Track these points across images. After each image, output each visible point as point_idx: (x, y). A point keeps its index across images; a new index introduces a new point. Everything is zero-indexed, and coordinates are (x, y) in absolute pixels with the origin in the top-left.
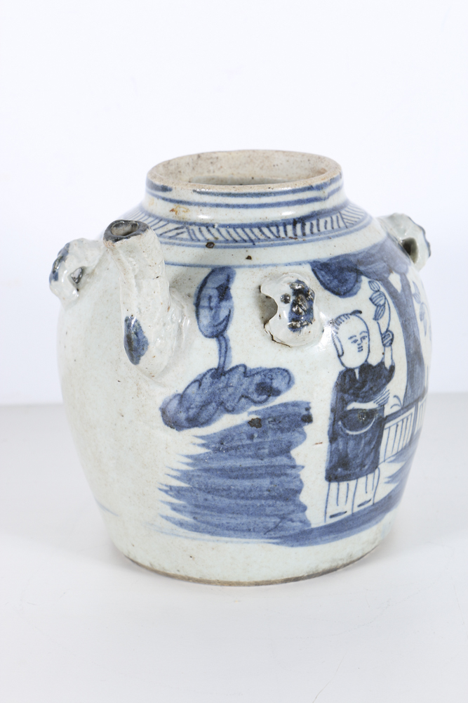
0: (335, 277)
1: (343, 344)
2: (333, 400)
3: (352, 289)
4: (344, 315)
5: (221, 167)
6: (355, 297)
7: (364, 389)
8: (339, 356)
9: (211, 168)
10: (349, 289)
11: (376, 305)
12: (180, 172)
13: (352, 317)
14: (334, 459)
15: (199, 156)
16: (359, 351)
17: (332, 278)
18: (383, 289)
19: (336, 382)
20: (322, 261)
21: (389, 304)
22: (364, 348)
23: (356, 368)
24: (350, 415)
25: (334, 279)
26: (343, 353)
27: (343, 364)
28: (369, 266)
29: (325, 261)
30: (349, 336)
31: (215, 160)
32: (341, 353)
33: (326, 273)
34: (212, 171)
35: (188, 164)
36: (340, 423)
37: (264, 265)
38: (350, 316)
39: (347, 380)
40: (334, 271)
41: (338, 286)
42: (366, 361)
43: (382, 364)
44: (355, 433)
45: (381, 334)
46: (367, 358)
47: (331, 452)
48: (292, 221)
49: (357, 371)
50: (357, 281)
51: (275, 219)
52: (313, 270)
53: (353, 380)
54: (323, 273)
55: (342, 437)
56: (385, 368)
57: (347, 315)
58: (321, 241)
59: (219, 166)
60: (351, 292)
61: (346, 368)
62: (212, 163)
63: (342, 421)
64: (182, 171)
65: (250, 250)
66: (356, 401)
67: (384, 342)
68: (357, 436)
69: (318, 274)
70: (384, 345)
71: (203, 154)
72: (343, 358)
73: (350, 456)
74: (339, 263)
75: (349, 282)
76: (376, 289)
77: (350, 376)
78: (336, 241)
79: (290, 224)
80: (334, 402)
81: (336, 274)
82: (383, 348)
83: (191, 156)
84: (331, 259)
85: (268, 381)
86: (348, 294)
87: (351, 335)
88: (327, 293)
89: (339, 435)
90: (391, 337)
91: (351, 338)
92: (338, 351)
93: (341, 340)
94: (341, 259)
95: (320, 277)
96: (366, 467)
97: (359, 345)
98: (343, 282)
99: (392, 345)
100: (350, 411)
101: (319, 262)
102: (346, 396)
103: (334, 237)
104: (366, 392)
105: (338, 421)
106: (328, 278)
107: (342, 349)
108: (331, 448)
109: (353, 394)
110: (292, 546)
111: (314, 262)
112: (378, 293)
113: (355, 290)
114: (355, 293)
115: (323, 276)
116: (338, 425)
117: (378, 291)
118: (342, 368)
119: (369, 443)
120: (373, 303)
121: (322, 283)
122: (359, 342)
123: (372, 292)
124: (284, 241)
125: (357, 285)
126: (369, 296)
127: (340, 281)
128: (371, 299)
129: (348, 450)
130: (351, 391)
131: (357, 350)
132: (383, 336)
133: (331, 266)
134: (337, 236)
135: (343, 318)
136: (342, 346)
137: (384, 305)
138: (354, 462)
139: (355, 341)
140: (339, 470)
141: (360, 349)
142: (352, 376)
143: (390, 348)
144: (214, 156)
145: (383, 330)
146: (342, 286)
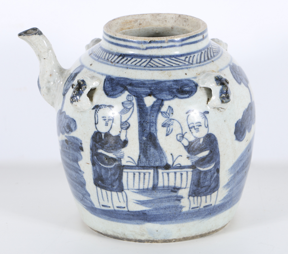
0: (112, 87)
1: (99, 119)
2: (91, 144)
3: (116, 94)
4: (104, 105)
5: (189, 24)
6: (115, 99)
7: (107, 145)
8: (96, 124)
9: (184, 24)
10: (114, 94)
11: (124, 107)
12: (166, 21)
13: (107, 108)
14: (96, 175)
15: (180, 16)
16: (106, 125)
17: (110, 86)
18: (134, 101)
19: (93, 136)
20: (112, 77)
21: (133, 110)
22: (108, 125)
23: (103, 133)
24: (100, 156)
25: (110, 87)
26: (98, 123)
27: (96, 128)
28: (135, 88)
29: (113, 77)
30: (103, 116)
31: (186, 20)
32: (96, 123)
33: (109, 83)
34: (184, 25)
35: (173, 18)
36: (95, 157)
37: (92, 70)
38: (107, 107)
39: (98, 137)
40: (113, 84)
41: (110, 91)
42: (109, 132)
43: (118, 137)
44: (104, 166)
45: (121, 122)
46: (109, 130)
47: (94, 171)
48: (119, 54)
49: (103, 135)
50: (122, 92)
51: (114, 51)
52: (105, 80)
53: (101, 138)
54: (108, 82)
55: (97, 165)
56: (121, 140)
57: (105, 105)
58: (121, 68)
59: (188, 24)
60: (114, 96)
61: (98, 130)
62: (185, 21)
63: (96, 157)
64: (167, 21)
65: (95, 61)
66: (102, 149)
67: (122, 127)
68: (105, 167)
69: (106, 81)
70: (122, 128)
71: (182, 15)
72: (97, 125)
73: (104, 177)
74: (119, 81)
75: (117, 91)
76: (130, 100)
77: (99, 136)
78: (129, 71)
79: (117, 55)
80: (91, 145)
81: (114, 85)
82: (120, 129)
83: (175, 14)
84: (117, 78)
85: (70, 123)
86: (112, 96)
87: (104, 116)
88: (103, 92)
89: (96, 163)
90: (128, 126)
91: (103, 117)
92: (95, 121)
93: (98, 116)
94: (122, 79)
95: (106, 84)
96: (115, 187)
97: (106, 122)
98: (114, 90)
99: (128, 130)
100: (100, 153)
101: (111, 77)
102: (97, 145)
103: (130, 68)
104: (108, 147)
105: (94, 156)
106: (108, 86)
107: (98, 121)
108: (93, 168)
109: (100, 145)
110: (91, 213)
111: (109, 76)
112: (130, 102)
113: (116, 96)
114: (116, 97)
115: (107, 84)
116: (95, 158)
117: (131, 101)
118: (96, 130)
119: (114, 175)
120: (123, 105)
121: (104, 87)
122: (107, 121)
123: (126, 100)
124: (107, 62)
125: (121, 94)
126: (123, 101)
127: (112, 89)
128: (123, 103)
129: (102, 173)
130: (100, 143)
131: (105, 124)
132: (122, 124)
133: (114, 81)
134: (133, 69)
135: (103, 106)
136: (98, 119)
137: (130, 109)
138: (107, 181)
139: (105, 120)
140: (100, 182)
141: (107, 125)
142: (100, 136)
143: (125, 131)
144: (187, 18)
145: (124, 120)
146: (112, 92)
